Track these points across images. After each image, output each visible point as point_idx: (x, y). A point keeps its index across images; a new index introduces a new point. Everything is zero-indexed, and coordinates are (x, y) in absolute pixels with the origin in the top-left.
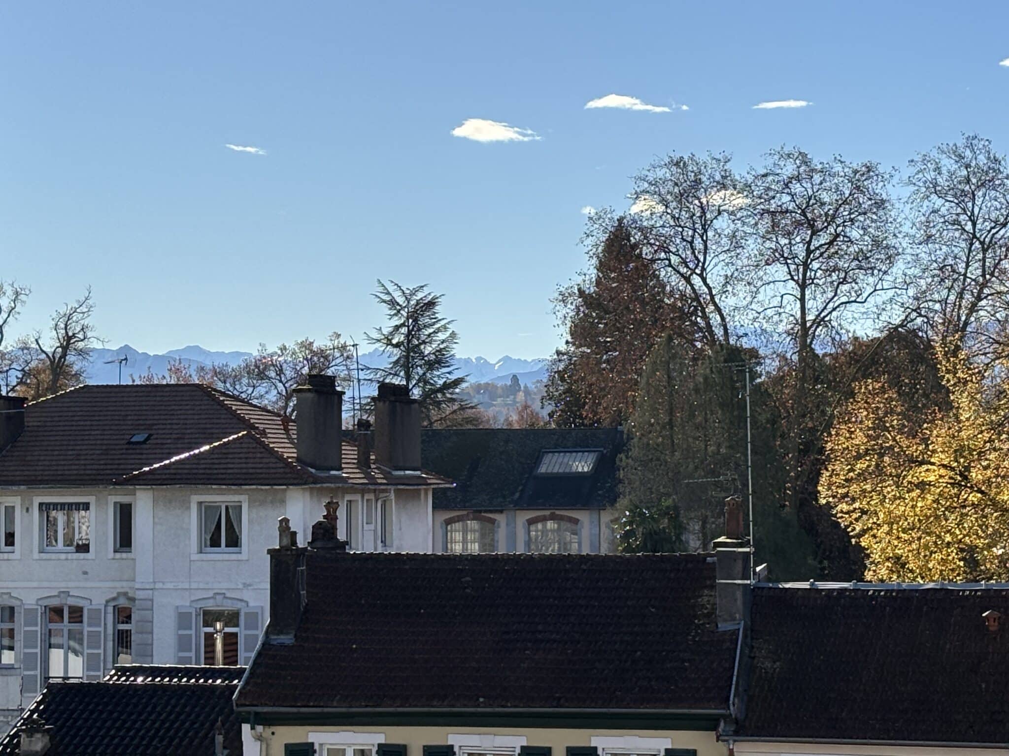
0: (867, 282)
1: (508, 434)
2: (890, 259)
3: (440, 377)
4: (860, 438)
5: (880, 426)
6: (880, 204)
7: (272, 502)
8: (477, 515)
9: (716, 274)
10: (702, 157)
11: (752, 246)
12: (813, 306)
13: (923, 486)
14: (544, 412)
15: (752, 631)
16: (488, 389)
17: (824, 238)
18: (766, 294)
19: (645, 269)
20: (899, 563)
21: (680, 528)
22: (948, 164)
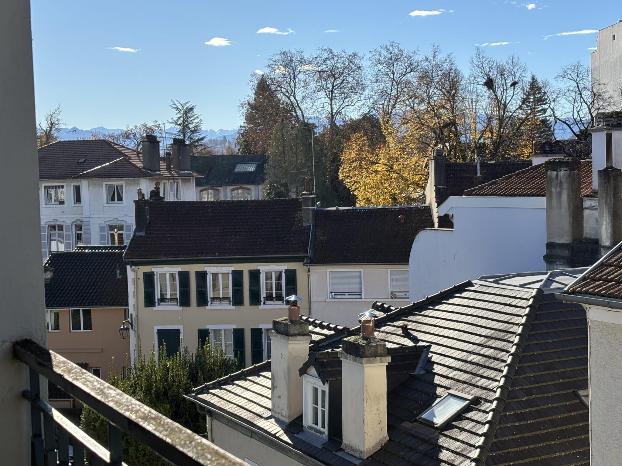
0: (355, 97)
1: (223, 157)
2: (363, 89)
3: (196, 137)
4: (353, 155)
5: (361, 149)
6: (359, 68)
7: (134, 184)
8: (212, 188)
9: (299, 97)
10: (293, 51)
11: (312, 85)
12: (335, 107)
13: (376, 172)
14: (236, 149)
15: (316, 226)
16: (215, 142)
17: (339, 81)
18: (318, 103)
19: (272, 94)
20: (368, 200)
21: (288, 191)
22: (384, 53)
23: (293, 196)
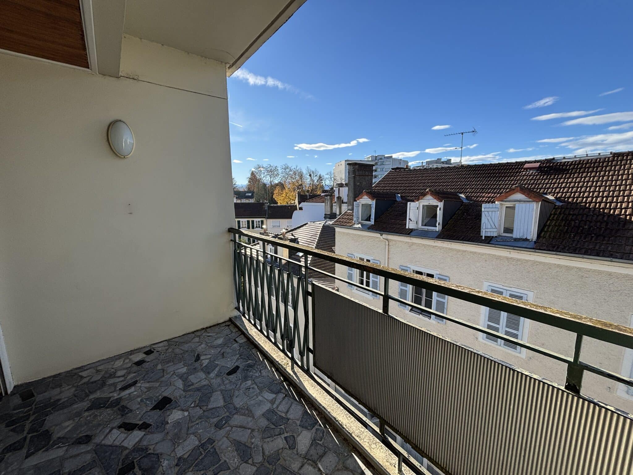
1: (242, 192)
8: (240, 199)
9: (262, 176)
11: (266, 174)
12: (272, 180)
13: (283, 196)
15: (268, 209)
16: (240, 187)
17: (272, 173)
18: (267, 178)
19: (255, 176)
20: (281, 203)
23: (261, 202)
